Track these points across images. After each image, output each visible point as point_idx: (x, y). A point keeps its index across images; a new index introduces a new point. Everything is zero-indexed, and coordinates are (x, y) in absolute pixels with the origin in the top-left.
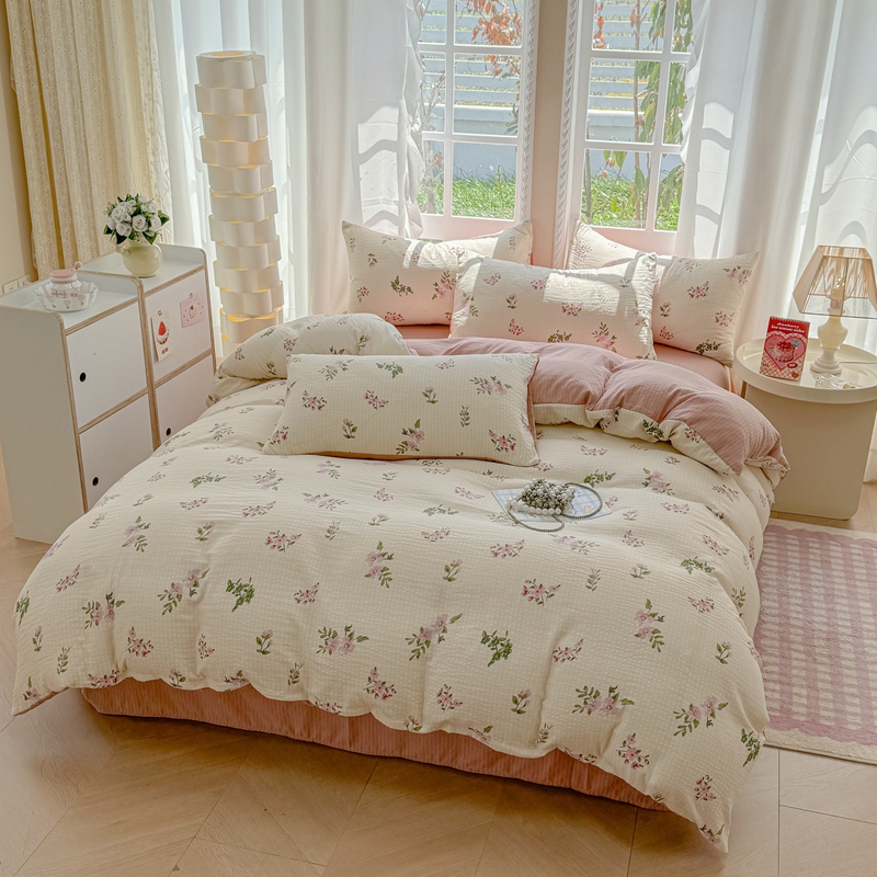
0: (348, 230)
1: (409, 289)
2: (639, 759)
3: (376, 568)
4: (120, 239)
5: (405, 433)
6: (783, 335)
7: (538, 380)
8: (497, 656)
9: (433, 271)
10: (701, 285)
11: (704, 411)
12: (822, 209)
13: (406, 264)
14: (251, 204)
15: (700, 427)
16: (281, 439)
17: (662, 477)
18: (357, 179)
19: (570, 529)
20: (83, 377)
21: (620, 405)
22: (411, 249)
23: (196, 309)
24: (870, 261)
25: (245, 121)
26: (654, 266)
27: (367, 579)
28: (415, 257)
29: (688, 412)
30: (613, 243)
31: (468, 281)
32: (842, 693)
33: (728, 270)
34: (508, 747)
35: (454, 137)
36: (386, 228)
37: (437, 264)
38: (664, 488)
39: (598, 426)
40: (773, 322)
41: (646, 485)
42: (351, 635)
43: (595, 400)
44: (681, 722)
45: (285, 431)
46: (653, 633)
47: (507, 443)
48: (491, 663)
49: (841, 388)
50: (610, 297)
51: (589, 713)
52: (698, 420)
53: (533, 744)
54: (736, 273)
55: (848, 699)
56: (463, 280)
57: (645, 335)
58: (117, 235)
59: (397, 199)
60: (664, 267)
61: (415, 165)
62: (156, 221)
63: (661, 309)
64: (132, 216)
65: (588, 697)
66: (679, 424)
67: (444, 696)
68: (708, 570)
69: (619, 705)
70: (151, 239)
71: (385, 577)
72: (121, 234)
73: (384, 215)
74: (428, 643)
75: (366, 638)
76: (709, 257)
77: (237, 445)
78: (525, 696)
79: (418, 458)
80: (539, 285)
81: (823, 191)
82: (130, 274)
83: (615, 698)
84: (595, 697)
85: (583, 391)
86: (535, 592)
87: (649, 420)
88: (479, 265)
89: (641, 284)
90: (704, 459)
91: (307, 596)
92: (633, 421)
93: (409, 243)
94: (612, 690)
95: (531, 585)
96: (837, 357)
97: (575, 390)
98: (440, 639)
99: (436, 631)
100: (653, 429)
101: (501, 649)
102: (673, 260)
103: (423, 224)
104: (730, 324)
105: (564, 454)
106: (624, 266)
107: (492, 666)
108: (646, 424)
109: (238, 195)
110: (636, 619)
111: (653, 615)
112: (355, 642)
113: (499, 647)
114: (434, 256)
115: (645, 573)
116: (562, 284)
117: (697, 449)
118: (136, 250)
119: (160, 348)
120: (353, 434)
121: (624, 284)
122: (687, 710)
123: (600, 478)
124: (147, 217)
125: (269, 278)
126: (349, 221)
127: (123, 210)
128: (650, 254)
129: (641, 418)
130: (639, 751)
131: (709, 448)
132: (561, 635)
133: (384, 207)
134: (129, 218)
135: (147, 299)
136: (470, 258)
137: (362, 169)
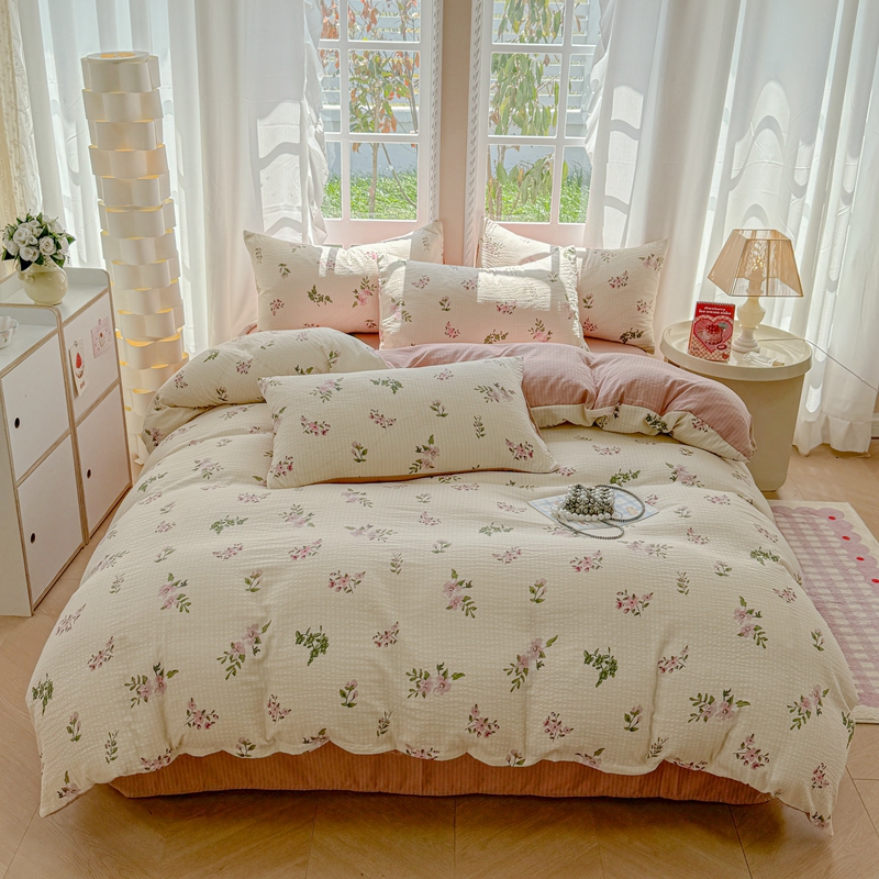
0: (250, 240)
1: (328, 299)
2: (760, 759)
3: (457, 599)
4: (25, 265)
5: (419, 451)
6: (710, 318)
7: (529, 383)
8: (603, 675)
9: (351, 277)
10: (620, 274)
11: (706, 400)
12: (731, 194)
13: (322, 271)
14: (152, 217)
15: (706, 416)
16: (286, 470)
17: (686, 470)
18: (257, 185)
19: (631, 534)
20: (17, 423)
21: (621, 402)
22: (324, 256)
23: (105, 337)
24: (790, 241)
25: (144, 127)
26: (575, 259)
27: (449, 611)
28: (331, 264)
29: (691, 402)
30: (523, 238)
31: (396, 285)
32: (855, 659)
33: (643, 259)
34: (620, 767)
35: (351, 137)
36: (288, 236)
37: (355, 270)
38: (691, 480)
39: (595, 424)
40: (700, 306)
41: (674, 479)
42: (444, 674)
43: (594, 398)
44: (795, 715)
45: (289, 462)
46: (755, 630)
47: (524, 451)
48: (599, 683)
49: (771, 366)
50: (542, 293)
51: (706, 720)
52: (703, 410)
53: (643, 761)
54: (652, 262)
55: (864, 665)
56: (388, 286)
57: (577, 329)
58: (21, 260)
59: (300, 204)
60: (581, 260)
61: (317, 167)
62: (63, 242)
63: (586, 302)
64: (38, 239)
65: (703, 703)
66: (685, 415)
67: (553, 725)
68: (775, 559)
69: (735, 708)
70: (60, 262)
71: (469, 607)
72: (26, 259)
73: (285, 222)
74: (526, 670)
75: (461, 675)
76: (618, 247)
77: (232, 481)
78: (637, 713)
79: (431, 476)
80: (471, 286)
81: (732, 177)
82: (32, 302)
83: (730, 701)
84: (710, 703)
85: (580, 391)
86: (630, 604)
87: (653, 414)
88: (404, 268)
89: (567, 278)
90: (713, 448)
91: (388, 638)
92: (635, 416)
93: (321, 251)
94: (726, 693)
95: (624, 596)
96: (756, 337)
97: (571, 389)
98: (539, 666)
99: (533, 657)
100: (656, 422)
101: (607, 667)
102: (587, 252)
103: (327, 229)
104: (649, 311)
105: (580, 456)
106: (548, 260)
107: (600, 686)
108: (649, 418)
109: (137, 208)
110: (735, 618)
111: (751, 612)
112: (450, 681)
113: (604, 665)
114: (350, 263)
115: (727, 570)
116: (493, 283)
117: (705, 439)
118: (43, 274)
119: (79, 382)
120: (364, 457)
121: (552, 278)
122: (799, 702)
123: (626, 477)
124: (54, 239)
125: (171, 296)
126: (251, 231)
127: (27, 232)
128: (569, 248)
129: (645, 412)
130: (759, 751)
131: (718, 436)
132: (664, 643)
133: (286, 214)
134: (35, 241)
135: (64, 329)
136: (391, 261)
137: (263, 174)
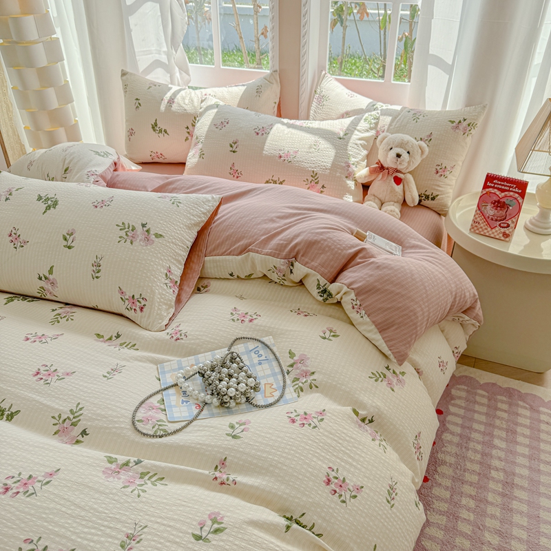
0: (124, 78)
1: (165, 131)
6: (498, 193)
9: (185, 115)
13: (163, 107)
22: (169, 95)
28: (171, 101)
33: (453, 122)
37: (189, 108)
40: (490, 178)
54: (461, 125)
76: (439, 108)
80: (262, 132)
104: (450, 176)
114: (187, 101)
136: (209, 104)
